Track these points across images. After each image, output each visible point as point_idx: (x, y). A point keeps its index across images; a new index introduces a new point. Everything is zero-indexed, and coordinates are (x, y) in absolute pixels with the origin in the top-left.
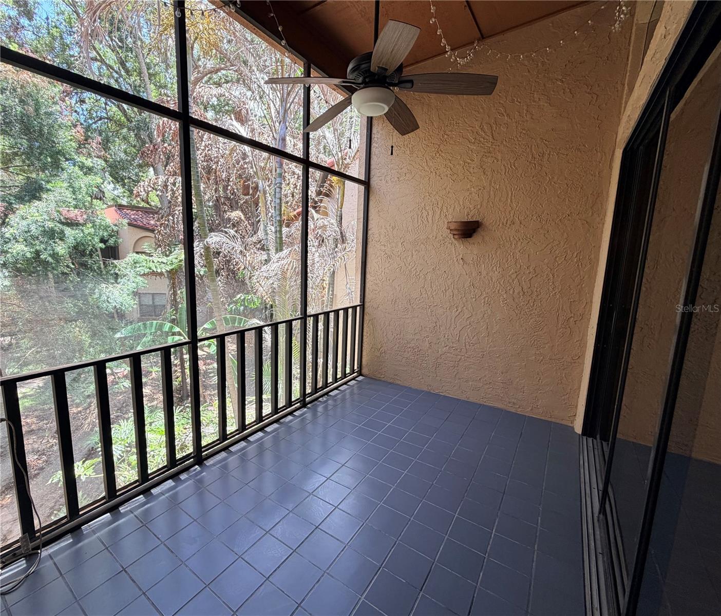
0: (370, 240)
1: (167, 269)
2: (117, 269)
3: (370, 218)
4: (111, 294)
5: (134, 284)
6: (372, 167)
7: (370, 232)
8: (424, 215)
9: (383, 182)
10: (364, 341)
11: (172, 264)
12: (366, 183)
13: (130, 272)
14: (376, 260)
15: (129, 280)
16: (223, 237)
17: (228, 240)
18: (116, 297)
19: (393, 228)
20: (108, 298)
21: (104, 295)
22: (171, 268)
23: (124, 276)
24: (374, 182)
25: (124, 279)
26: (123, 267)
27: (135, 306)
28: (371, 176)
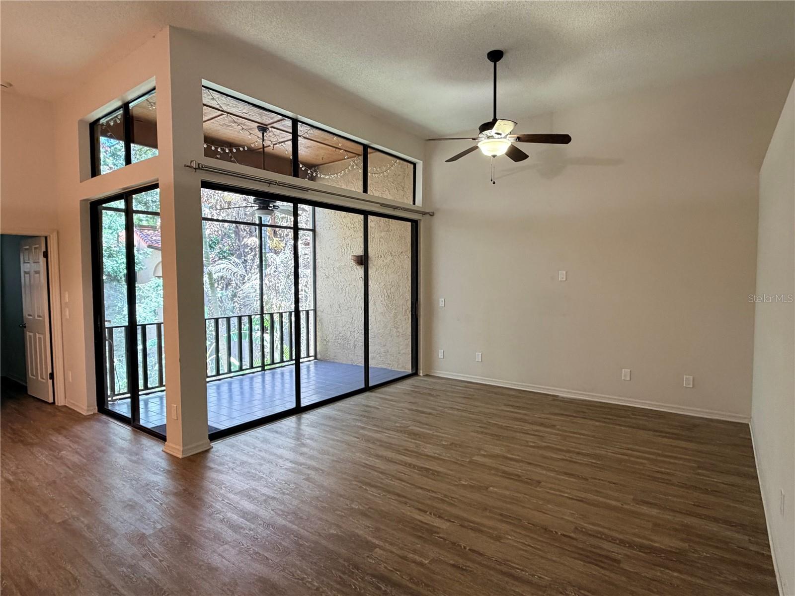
0: (317, 266)
2: (141, 291)
3: (317, 252)
6: (316, 219)
7: (317, 261)
8: (343, 251)
9: (322, 229)
10: (317, 335)
12: (314, 230)
13: (152, 293)
14: (321, 280)
15: (151, 300)
19: (328, 258)
23: (147, 297)
24: (317, 229)
25: (147, 300)
26: (146, 290)
28: (316, 225)
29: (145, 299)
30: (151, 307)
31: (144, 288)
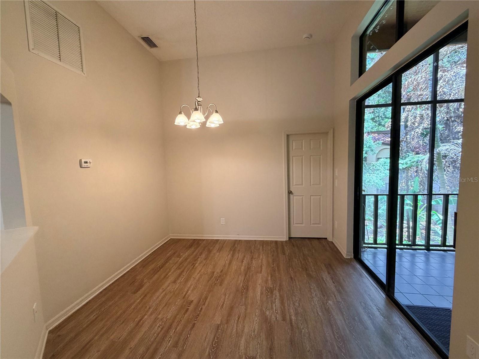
1: (403, 167)
2: (374, 166)
4: (372, 178)
5: (384, 174)
11: (407, 164)
13: (382, 168)
15: (381, 172)
16: (452, 146)
17: (456, 147)
18: (374, 180)
20: (370, 180)
21: (368, 179)
22: (406, 166)
23: (378, 170)
26: (378, 166)
27: (384, 185)
29: (377, 171)
30: (381, 176)
31: (376, 164)
